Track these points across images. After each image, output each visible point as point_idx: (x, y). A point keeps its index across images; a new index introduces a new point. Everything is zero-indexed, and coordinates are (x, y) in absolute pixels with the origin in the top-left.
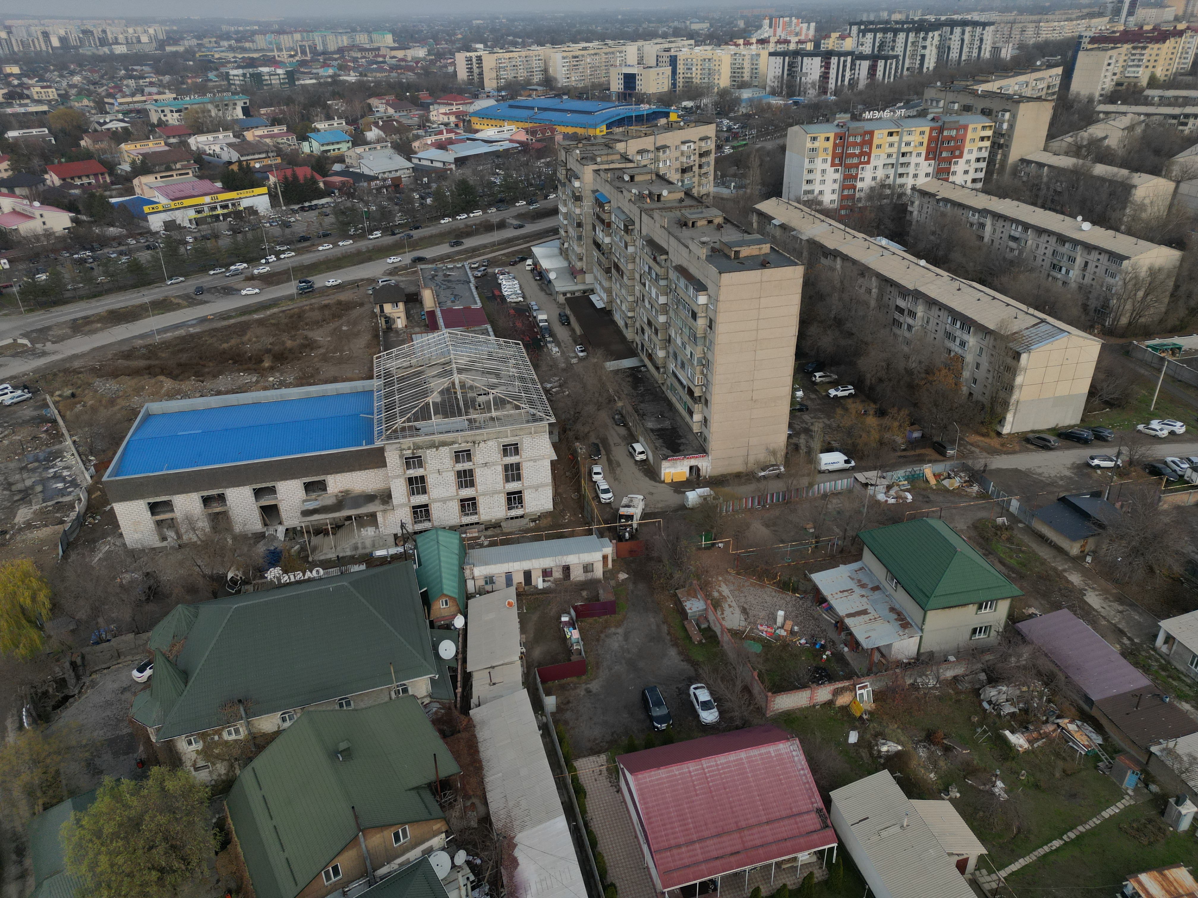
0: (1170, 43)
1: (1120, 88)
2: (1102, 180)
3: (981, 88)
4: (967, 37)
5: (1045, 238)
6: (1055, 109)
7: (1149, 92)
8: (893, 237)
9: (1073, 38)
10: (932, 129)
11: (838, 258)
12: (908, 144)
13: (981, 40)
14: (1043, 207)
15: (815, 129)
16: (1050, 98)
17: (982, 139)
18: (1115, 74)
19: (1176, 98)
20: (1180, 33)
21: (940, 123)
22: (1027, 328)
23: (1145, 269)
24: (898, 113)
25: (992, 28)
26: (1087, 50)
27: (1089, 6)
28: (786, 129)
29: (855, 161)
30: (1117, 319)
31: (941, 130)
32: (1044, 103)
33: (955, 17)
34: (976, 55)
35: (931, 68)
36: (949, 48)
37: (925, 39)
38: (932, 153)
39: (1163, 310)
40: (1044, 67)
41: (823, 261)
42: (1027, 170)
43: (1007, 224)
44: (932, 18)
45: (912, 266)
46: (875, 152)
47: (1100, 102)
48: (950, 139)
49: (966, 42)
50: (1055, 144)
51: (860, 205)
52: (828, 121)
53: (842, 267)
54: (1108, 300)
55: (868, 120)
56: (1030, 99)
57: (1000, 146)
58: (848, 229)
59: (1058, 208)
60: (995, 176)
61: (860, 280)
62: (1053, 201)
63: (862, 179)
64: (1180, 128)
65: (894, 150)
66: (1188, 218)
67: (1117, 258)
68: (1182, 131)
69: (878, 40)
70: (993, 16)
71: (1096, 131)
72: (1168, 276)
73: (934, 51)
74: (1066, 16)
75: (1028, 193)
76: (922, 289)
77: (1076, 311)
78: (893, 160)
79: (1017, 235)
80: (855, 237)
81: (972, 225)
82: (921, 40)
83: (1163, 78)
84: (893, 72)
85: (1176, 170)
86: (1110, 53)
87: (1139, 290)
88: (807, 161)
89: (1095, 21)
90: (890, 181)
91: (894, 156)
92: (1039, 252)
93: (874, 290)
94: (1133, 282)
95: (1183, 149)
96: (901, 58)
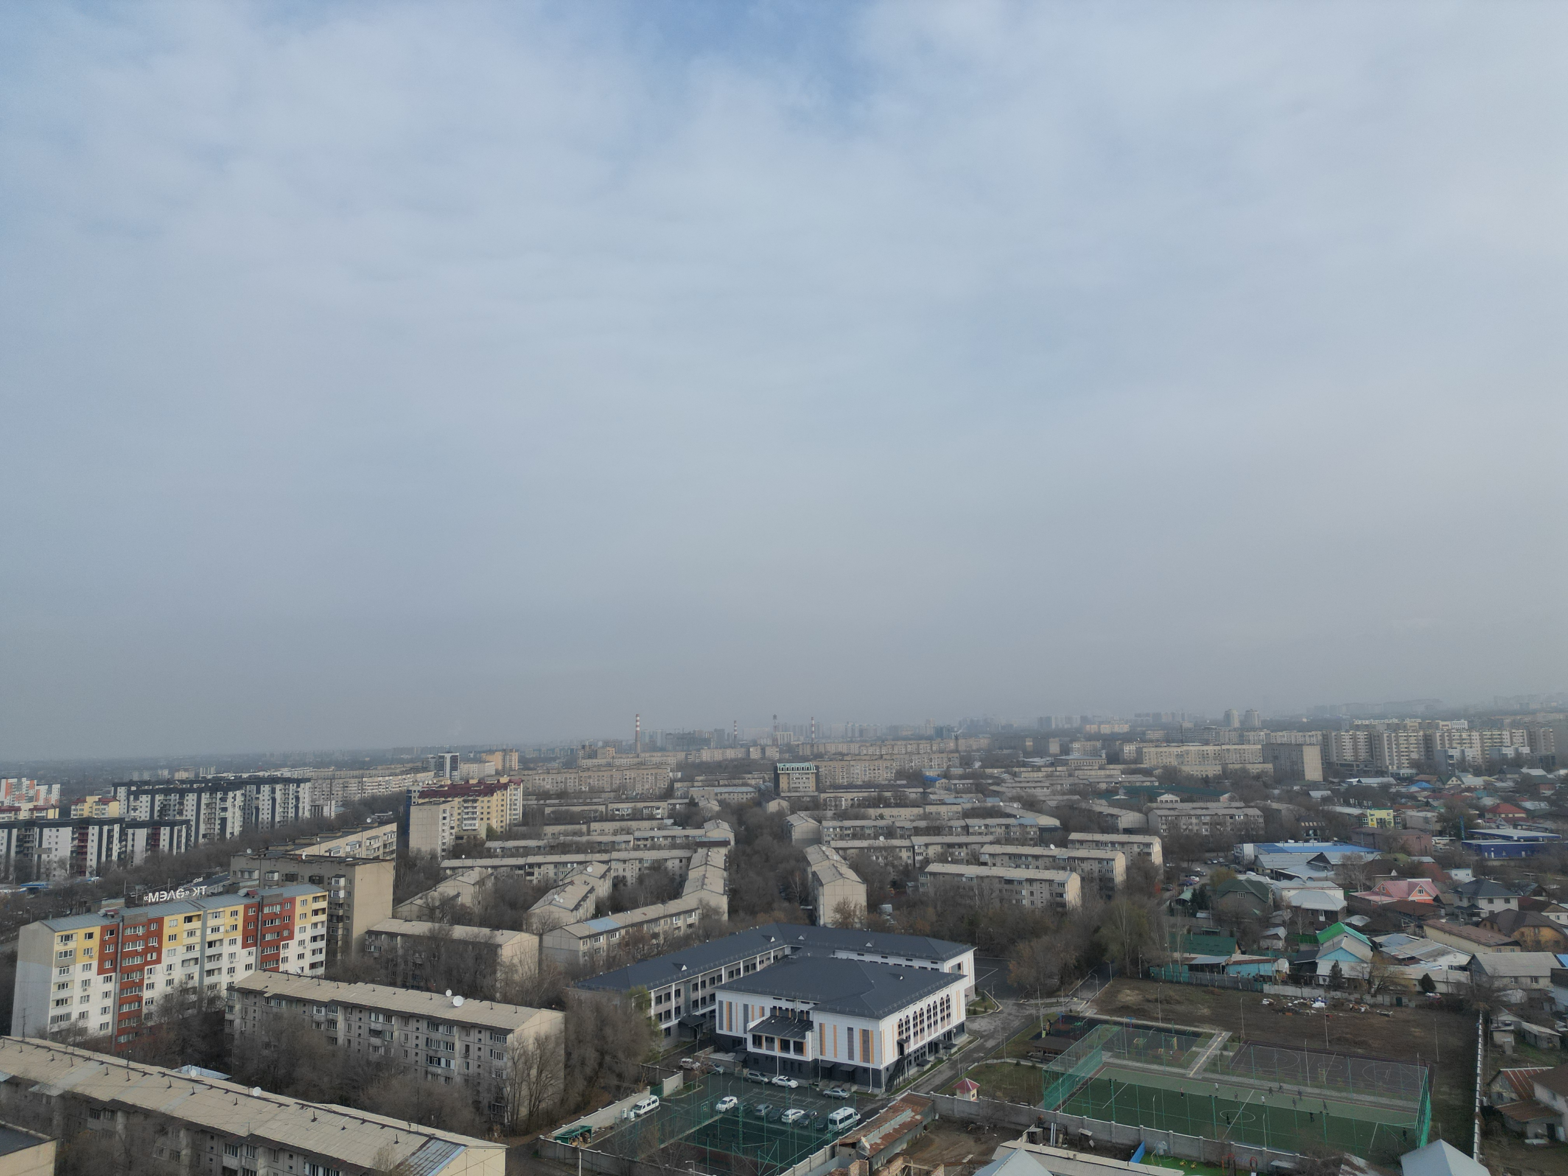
0: (497, 796)
1: (460, 841)
2: (464, 943)
3: (305, 852)
4: (278, 795)
5: (413, 1025)
6: (397, 869)
7: (489, 844)
8: (205, 1063)
9: (401, 792)
10: (247, 908)
11: (119, 1114)
12: (215, 930)
13: (297, 798)
14: (405, 986)
15: (65, 924)
16: (388, 858)
17: (316, 912)
18: (452, 828)
19: (517, 848)
20: (505, 787)
21: (257, 899)
22: (414, 1154)
23: (531, 1041)
24: (197, 891)
25: (308, 785)
26: (418, 804)
27: (411, 761)
28: (16, 929)
29: (138, 961)
30: (515, 1112)
31: (260, 907)
32: (384, 863)
33: (261, 774)
34: (293, 815)
35: (236, 833)
36: (257, 809)
37: (223, 800)
38: (251, 938)
39: (562, 1086)
40: (376, 825)
41: (93, 1124)
42: (378, 943)
43: (364, 1015)
44: (231, 776)
45: (242, 1100)
46: (167, 945)
47: (443, 858)
48: (273, 917)
49: (278, 801)
50: (405, 909)
51: (150, 1024)
52: (88, 911)
53: (126, 1127)
54: (501, 1089)
55: (152, 904)
56: (366, 861)
57: (340, 919)
58: (133, 1064)
59: (422, 984)
60: (339, 956)
61: (160, 1141)
62: (414, 977)
63: (151, 986)
64: (528, 878)
65: (196, 939)
66: (560, 973)
67: (499, 1033)
68: (531, 881)
69: (157, 803)
70: (308, 772)
71: (447, 889)
72: (557, 1044)
73: (238, 813)
74: (390, 771)
75: (383, 971)
76: (259, 1132)
77: (467, 1114)
78: (196, 954)
79: (379, 1027)
80: (145, 1074)
81: (318, 1024)
82: (218, 801)
83: (499, 830)
84: (183, 840)
85: (535, 924)
86: (442, 807)
87: (531, 1068)
88: (55, 971)
89: (420, 776)
90: (195, 982)
91: (197, 948)
92: (409, 1045)
93: (184, 1152)
94: (523, 1060)
95: (536, 900)
96: (193, 823)
